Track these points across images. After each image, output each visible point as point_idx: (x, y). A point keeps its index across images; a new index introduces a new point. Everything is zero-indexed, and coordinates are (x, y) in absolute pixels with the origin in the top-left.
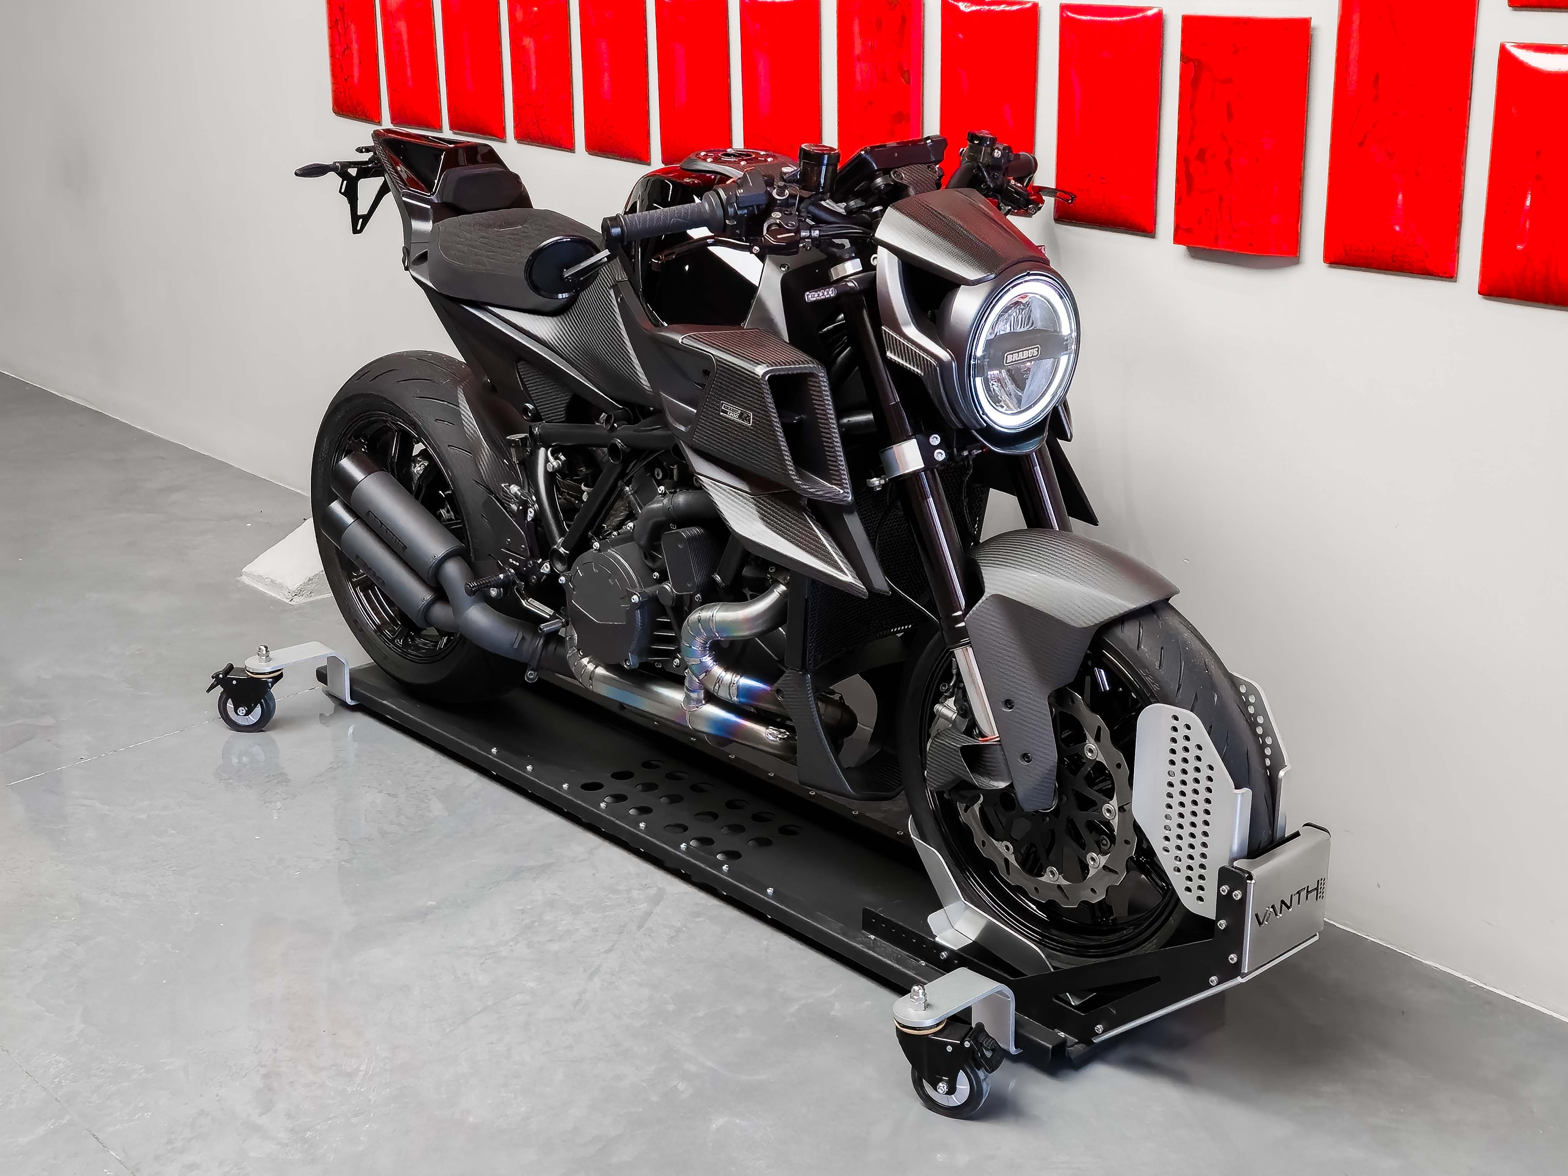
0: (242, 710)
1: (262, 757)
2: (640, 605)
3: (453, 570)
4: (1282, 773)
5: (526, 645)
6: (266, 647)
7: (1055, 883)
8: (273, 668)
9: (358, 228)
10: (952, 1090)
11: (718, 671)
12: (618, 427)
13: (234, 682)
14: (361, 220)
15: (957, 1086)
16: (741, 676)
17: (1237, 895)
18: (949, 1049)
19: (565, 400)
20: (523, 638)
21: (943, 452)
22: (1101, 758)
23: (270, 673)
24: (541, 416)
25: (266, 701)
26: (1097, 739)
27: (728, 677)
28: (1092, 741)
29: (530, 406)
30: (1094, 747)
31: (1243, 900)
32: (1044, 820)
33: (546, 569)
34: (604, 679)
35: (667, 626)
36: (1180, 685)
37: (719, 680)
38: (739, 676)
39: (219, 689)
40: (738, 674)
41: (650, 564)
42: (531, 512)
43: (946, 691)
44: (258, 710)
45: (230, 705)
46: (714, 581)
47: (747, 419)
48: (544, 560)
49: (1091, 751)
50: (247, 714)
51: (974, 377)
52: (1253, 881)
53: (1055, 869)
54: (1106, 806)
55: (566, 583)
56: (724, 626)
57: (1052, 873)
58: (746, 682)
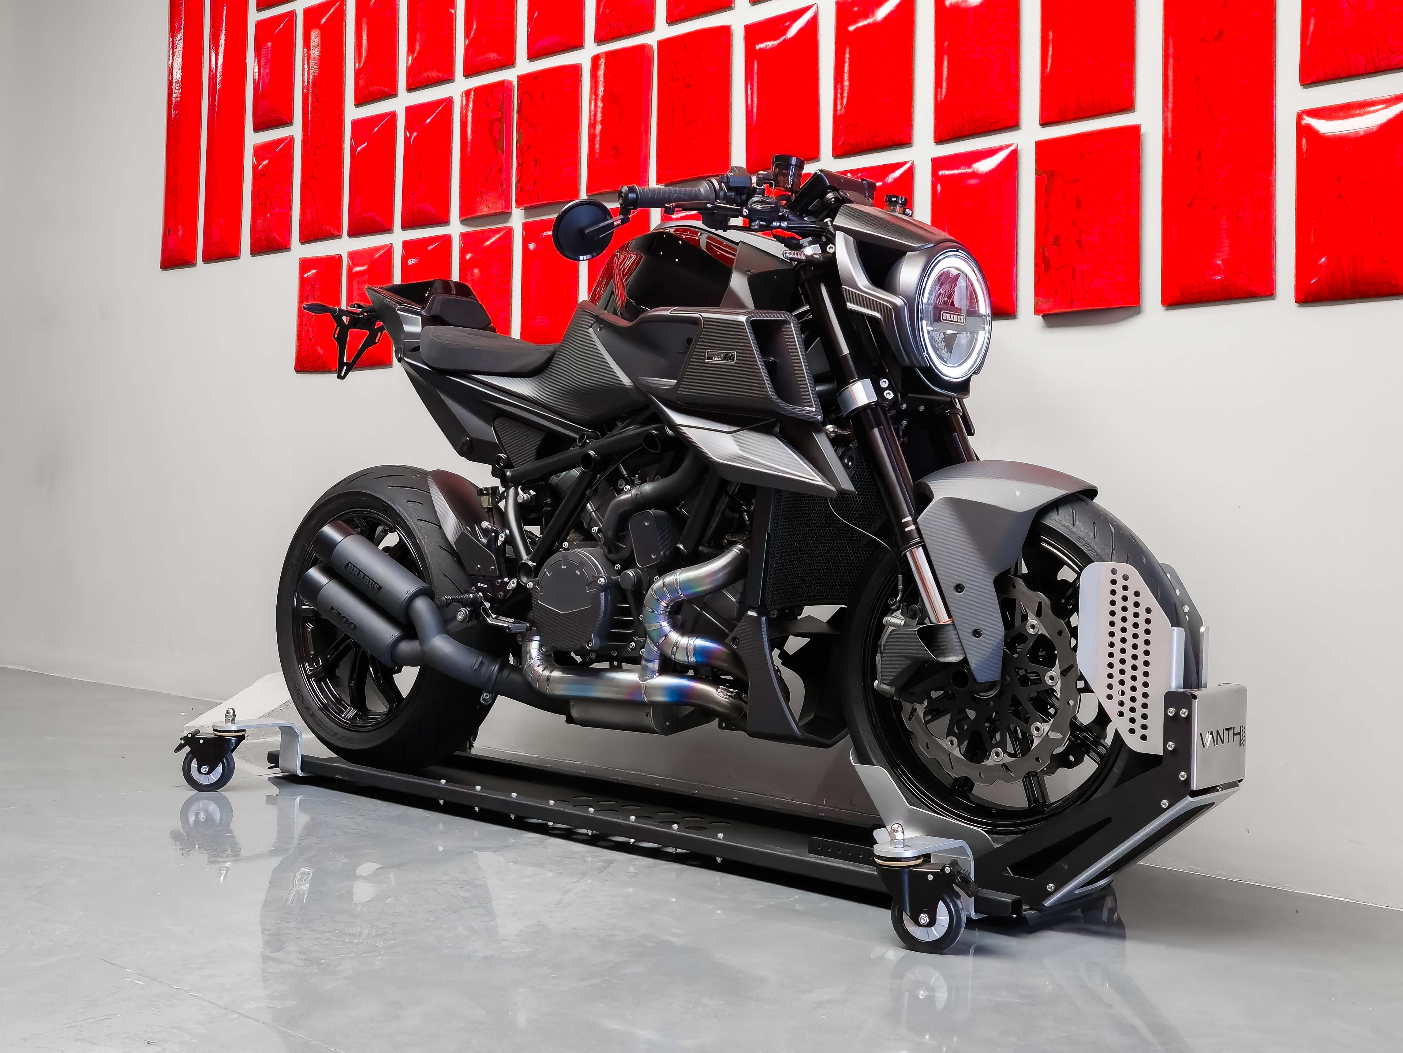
0: (205, 769)
1: (218, 816)
2: (605, 588)
3: (421, 605)
4: (1202, 629)
5: (484, 668)
6: (233, 710)
7: (1000, 763)
8: (239, 727)
9: (342, 375)
10: (932, 923)
11: (674, 636)
12: (590, 442)
13: (201, 741)
14: (345, 367)
15: (937, 917)
16: (697, 638)
17: (1184, 713)
18: (930, 877)
19: (535, 446)
20: (482, 663)
21: (891, 392)
22: (1043, 631)
23: (236, 731)
24: (512, 463)
25: (227, 760)
26: (1039, 614)
27: (684, 641)
28: (1034, 616)
29: (503, 455)
30: (1036, 622)
31: (1189, 719)
32: (989, 704)
33: (512, 584)
34: (559, 680)
35: (626, 612)
36: (1113, 549)
37: (676, 645)
38: (695, 638)
39: (187, 749)
40: (694, 636)
41: (612, 556)
42: (502, 537)
43: (894, 604)
44: (220, 769)
45: (194, 764)
46: (679, 548)
47: (731, 358)
48: (510, 578)
49: (1033, 627)
50: (209, 773)
51: (922, 319)
52: (1197, 700)
53: (1000, 749)
54: (1049, 674)
55: (533, 587)
56: (686, 585)
57: (997, 754)
58: (700, 642)
